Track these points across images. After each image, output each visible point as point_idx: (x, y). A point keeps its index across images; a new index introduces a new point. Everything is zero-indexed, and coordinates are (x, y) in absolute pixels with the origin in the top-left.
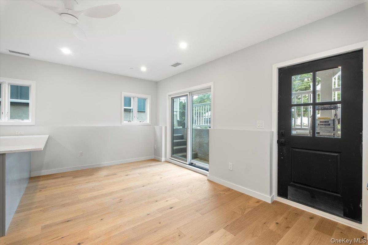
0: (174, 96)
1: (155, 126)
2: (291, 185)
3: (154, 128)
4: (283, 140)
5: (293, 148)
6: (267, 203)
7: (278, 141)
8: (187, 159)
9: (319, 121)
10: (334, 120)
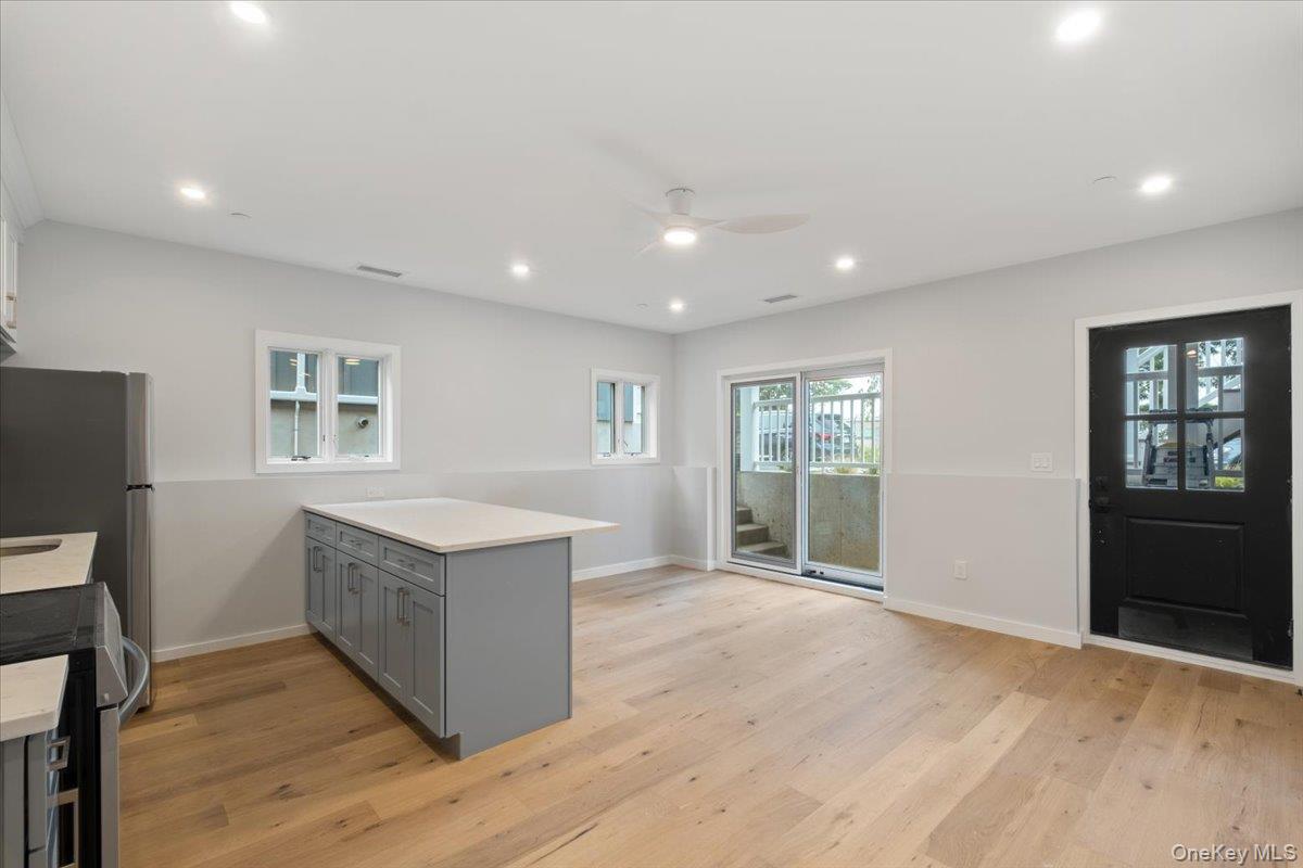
0: (738, 381)
1: (675, 468)
2: (1128, 605)
3: (673, 471)
4: (1104, 500)
5: (1131, 517)
6: (1070, 649)
7: (1090, 501)
8: (795, 561)
9: (1167, 451)
10: (1205, 449)
